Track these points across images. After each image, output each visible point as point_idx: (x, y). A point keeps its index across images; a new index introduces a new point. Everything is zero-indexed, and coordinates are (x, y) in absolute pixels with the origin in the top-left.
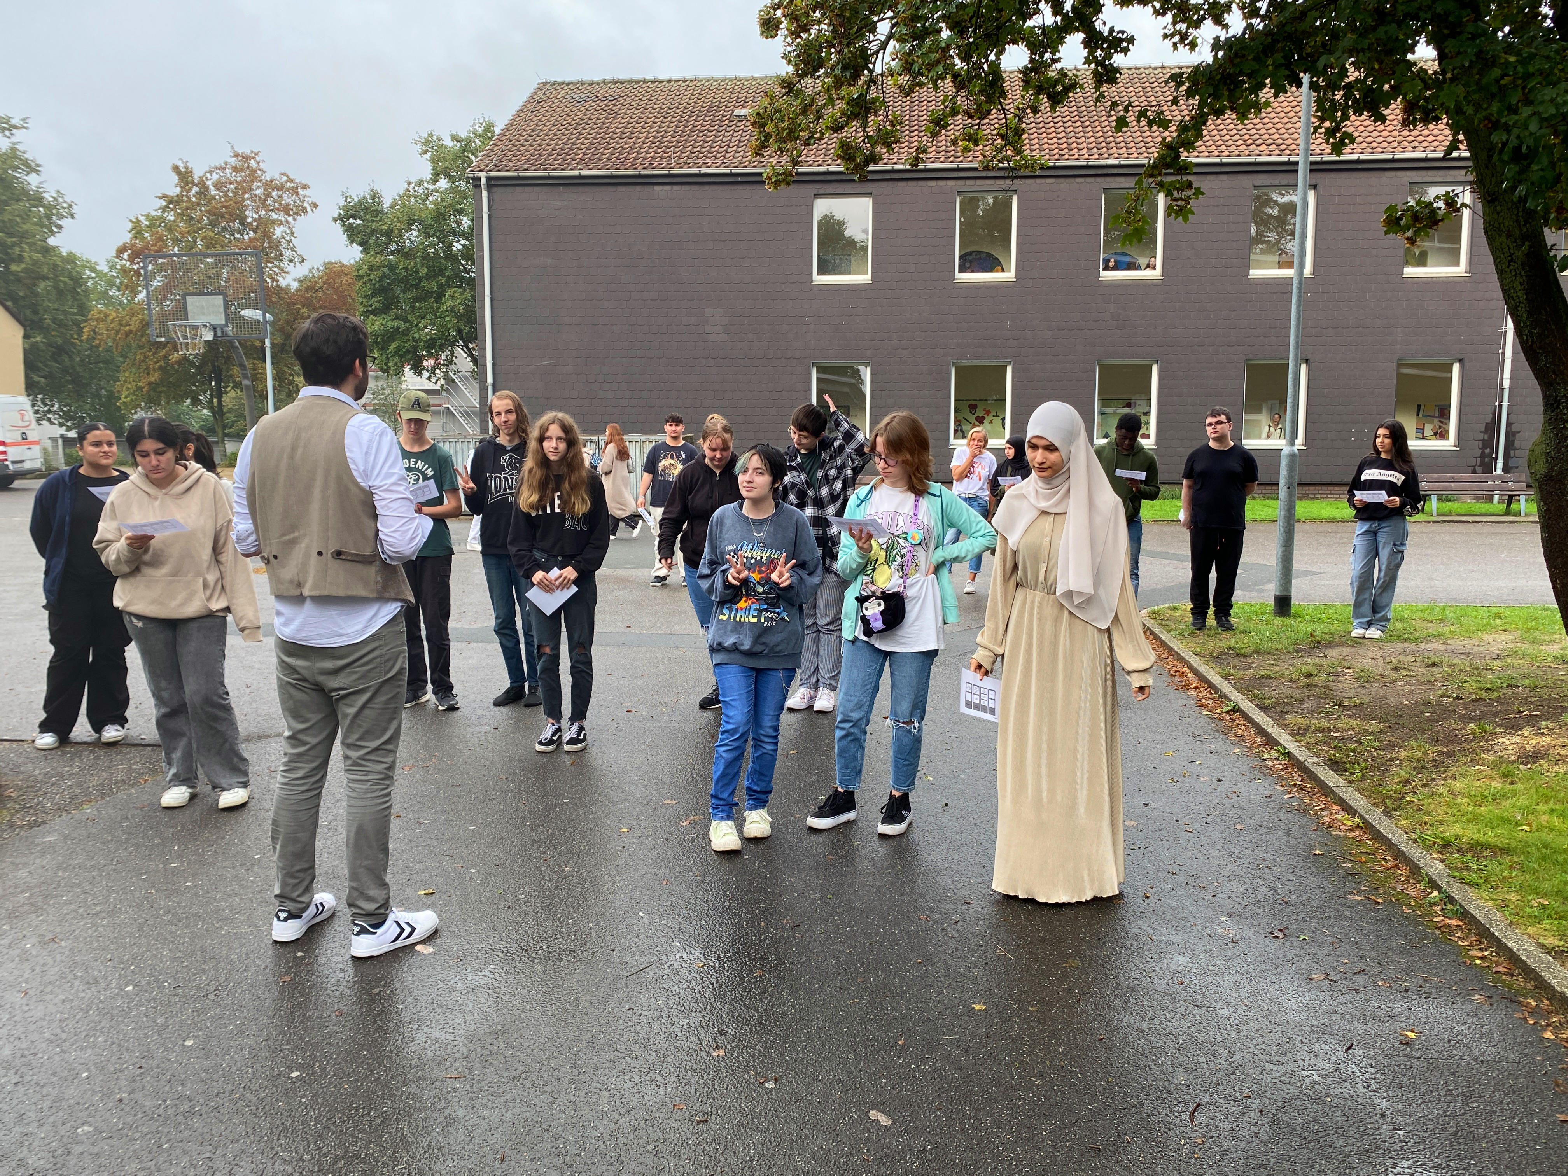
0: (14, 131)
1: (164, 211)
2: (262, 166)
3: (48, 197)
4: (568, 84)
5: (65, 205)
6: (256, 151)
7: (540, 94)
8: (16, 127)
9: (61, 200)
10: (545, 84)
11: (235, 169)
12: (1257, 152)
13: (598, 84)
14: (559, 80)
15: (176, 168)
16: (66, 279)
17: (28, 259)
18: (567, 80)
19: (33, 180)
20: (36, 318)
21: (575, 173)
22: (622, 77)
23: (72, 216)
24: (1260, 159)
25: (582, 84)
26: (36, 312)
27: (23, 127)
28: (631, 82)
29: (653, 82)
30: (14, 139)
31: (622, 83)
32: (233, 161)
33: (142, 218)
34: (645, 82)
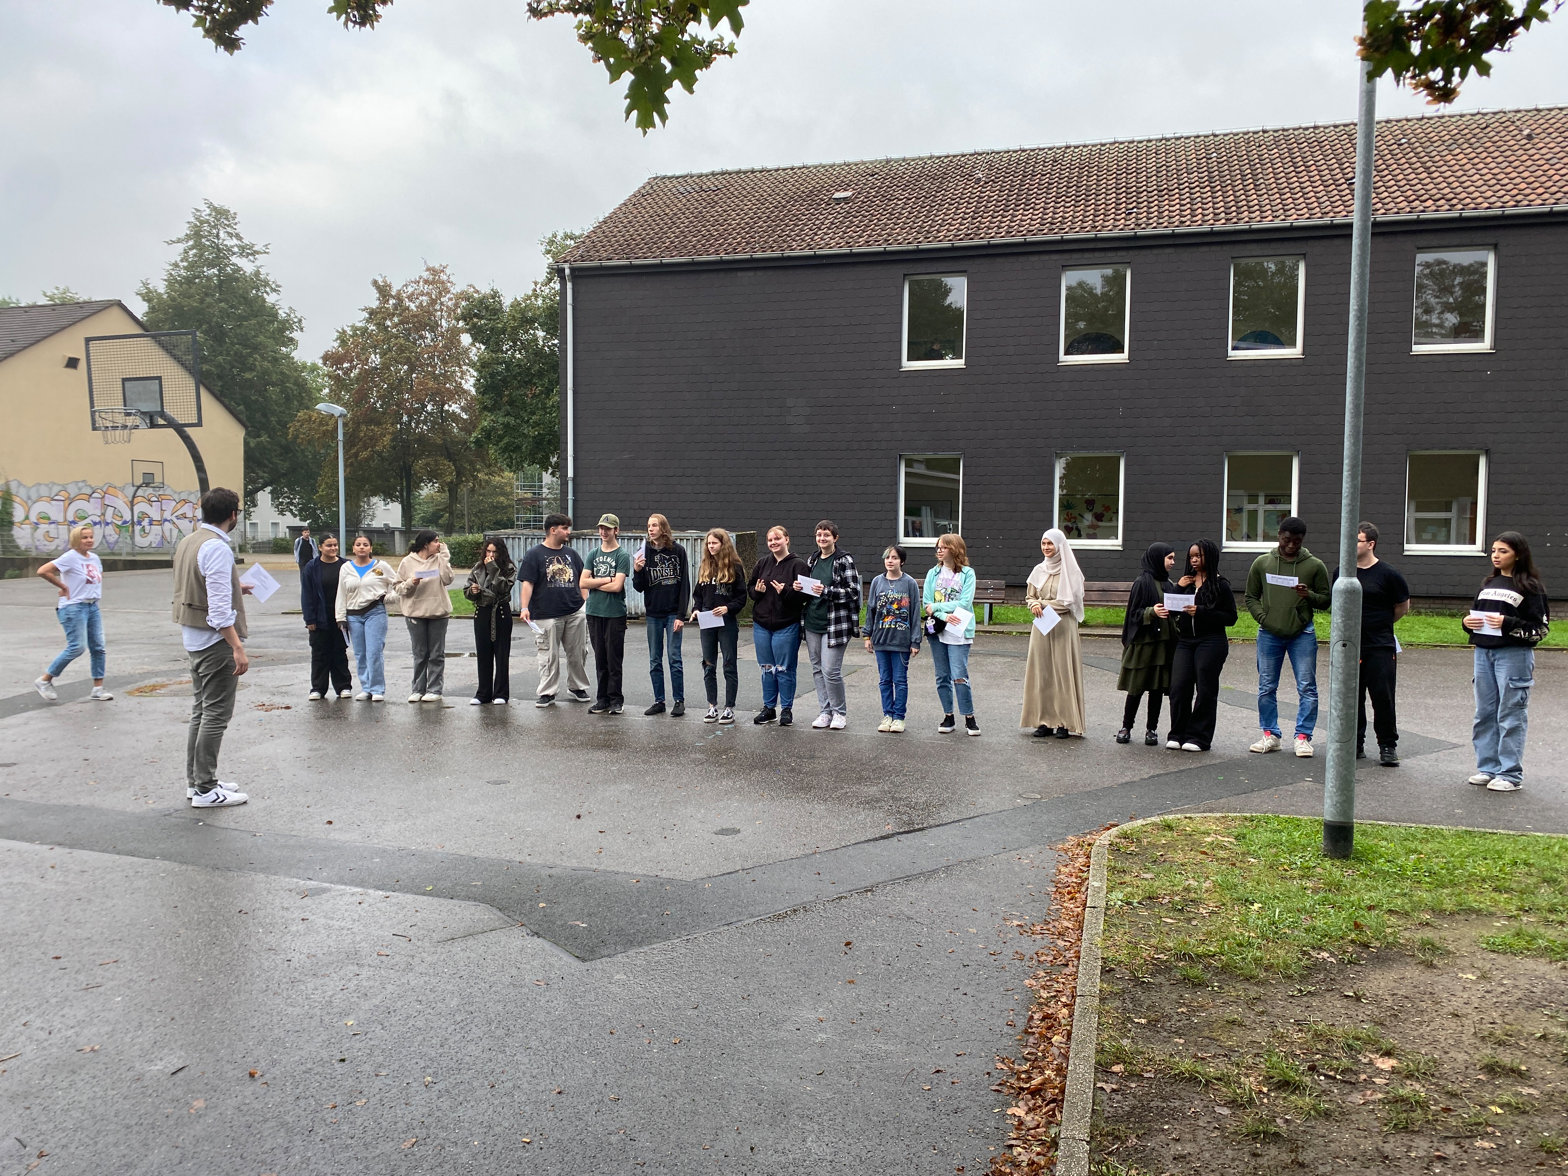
0: (257, 256)
1: (367, 322)
2: (452, 279)
3: (282, 314)
4: (677, 178)
5: (296, 320)
6: (444, 264)
7: (648, 188)
8: (258, 252)
9: (292, 315)
10: (655, 178)
11: (426, 282)
12: (1421, 208)
13: (707, 176)
14: (669, 174)
15: (375, 283)
16: (291, 385)
17: (259, 367)
18: (678, 174)
19: (271, 299)
20: (264, 420)
21: (657, 261)
22: (730, 168)
23: (302, 329)
24: (1423, 216)
25: (692, 177)
26: (265, 415)
27: (265, 253)
28: (738, 172)
29: (761, 172)
30: (258, 263)
31: (730, 174)
32: (426, 275)
33: (346, 328)
34: (753, 172)
